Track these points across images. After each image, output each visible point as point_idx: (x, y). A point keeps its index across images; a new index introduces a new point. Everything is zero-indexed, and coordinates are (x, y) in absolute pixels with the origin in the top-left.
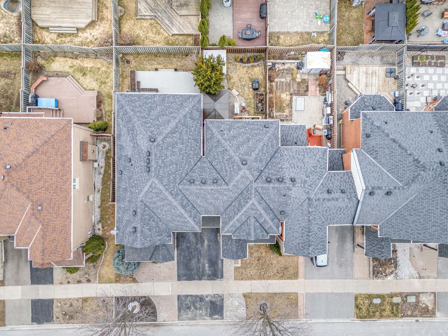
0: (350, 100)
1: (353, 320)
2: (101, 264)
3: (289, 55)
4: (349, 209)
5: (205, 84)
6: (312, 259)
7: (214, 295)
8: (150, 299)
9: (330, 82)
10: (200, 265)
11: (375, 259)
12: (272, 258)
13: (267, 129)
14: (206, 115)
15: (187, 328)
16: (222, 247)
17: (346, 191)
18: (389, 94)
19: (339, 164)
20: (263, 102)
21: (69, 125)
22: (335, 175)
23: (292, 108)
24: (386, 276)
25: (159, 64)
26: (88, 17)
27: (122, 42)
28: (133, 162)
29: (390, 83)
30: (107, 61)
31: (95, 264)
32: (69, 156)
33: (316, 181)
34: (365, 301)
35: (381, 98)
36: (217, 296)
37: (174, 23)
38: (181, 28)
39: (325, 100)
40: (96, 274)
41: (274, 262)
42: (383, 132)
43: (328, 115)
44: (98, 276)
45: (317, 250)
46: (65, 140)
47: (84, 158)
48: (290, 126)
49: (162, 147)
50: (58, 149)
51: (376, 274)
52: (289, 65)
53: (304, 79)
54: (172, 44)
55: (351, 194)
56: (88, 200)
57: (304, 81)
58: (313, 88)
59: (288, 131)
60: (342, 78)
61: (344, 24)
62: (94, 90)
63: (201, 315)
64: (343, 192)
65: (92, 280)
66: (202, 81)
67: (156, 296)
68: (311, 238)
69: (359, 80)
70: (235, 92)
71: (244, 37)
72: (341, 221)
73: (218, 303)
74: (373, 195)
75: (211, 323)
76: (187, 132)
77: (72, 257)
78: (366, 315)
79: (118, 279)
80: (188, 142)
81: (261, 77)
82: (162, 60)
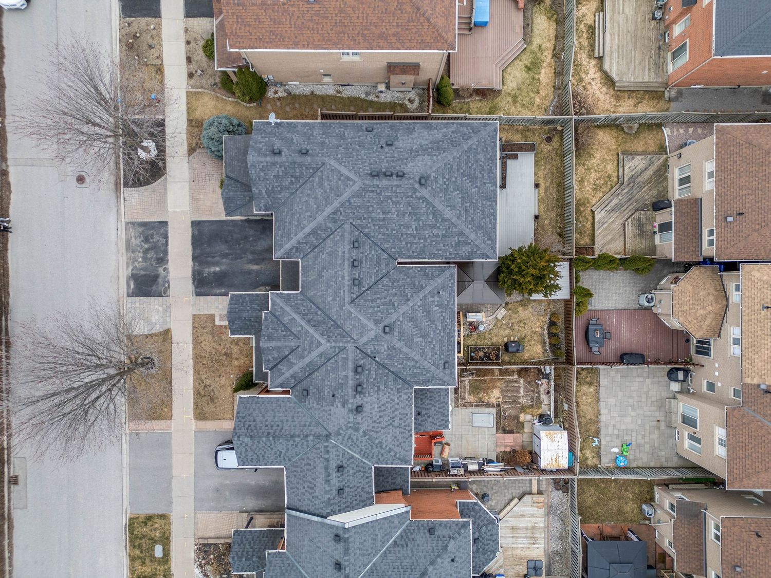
0: (490, 502)
1: (126, 511)
2: (219, 95)
3: (562, 401)
4: (311, 501)
5: (513, 266)
6: (228, 442)
7: (168, 281)
8: (160, 176)
9: (519, 470)
10: (217, 259)
11: (228, 546)
12: (230, 377)
13: (441, 367)
14: (464, 267)
15: (113, 237)
16: (247, 295)
17: (342, 496)
18: (501, 567)
19: (386, 484)
20: (486, 360)
21: (447, 46)
22: (367, 478)
23: (476, 406)
24: (201, 566)
25: (546, 190)
26: (620, 74)
27: (580, 131)
28: (386, 149)
29: (518, 567)
30: (550, 106)
31: (219, 85)
32: (396, 46)
33: (358, 447)
34: (158, 532)
35: (494, 552)
36: (167, 285)
37: (612, 214)
38: (605, 225)
39: (490, 461)
40: (202, 87)
41: (223, 381)
42: (438, 556)
43: (465, 467)
44: (200, 90)
45: (244, 450)
46: (422, 40)
47: (393, 68)
48: (447, 404)
49: (411, 196)
50: (407, 29)
51: (204, 549)
52: (546, 401)
53: (523, 427)
54: (578, 211)
55: (336, 504)
56: (324, 75)
57: (521, 426)
58: (510, 441)
59: (439, 400)
60: (526, 488)
61: (613, 490)
62: (503, 84)
63: (135, 260)
64: (340, 491)
65: (193, 81)
66: (519, 261)
67: (165, 186)
68: (264, 439)
69: (522, 516)
70: (502, 313)
71: (590, 327)
72: (292, 488)
73: (154, 288)
74: (335, 541)
75: (121, 276)
76: (436, 236)
77: (232, 50)
78: (135, 533)
79: (194, 123)
80: (419, 239)
81: (526, 356)
82: (552, 195)
